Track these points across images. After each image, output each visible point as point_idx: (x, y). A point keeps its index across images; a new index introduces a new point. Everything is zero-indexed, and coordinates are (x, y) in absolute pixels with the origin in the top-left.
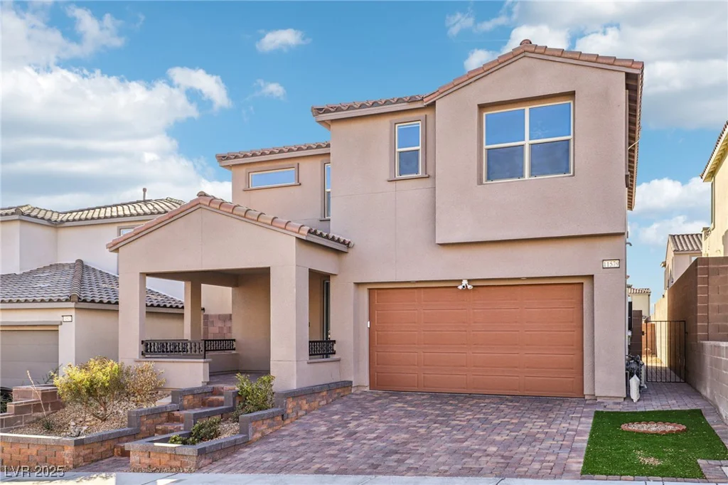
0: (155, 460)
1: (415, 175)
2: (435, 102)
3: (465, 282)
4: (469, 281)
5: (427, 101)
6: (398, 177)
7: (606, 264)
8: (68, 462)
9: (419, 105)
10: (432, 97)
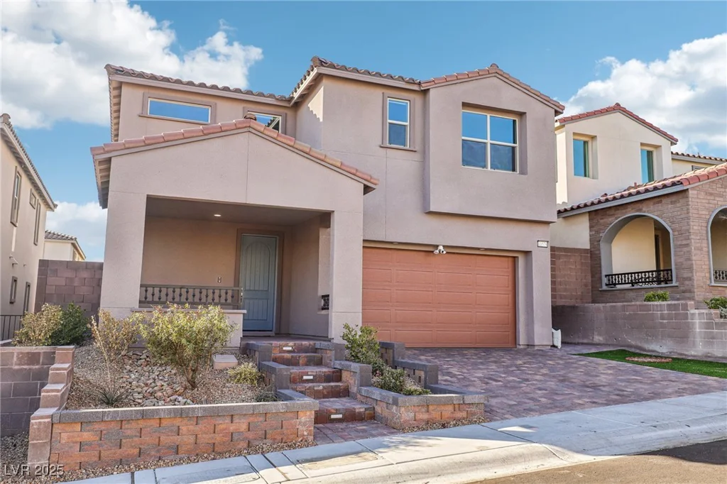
0: (435, 414)
1: (402, 147)
2: (429, 89)
3: (441, 248)
4: (444, 246)
5: (424, 87)
6: (388, 145)
7: (541, 244)
8: (305, 433)
9: (416, 88)
10: (428, 84)
